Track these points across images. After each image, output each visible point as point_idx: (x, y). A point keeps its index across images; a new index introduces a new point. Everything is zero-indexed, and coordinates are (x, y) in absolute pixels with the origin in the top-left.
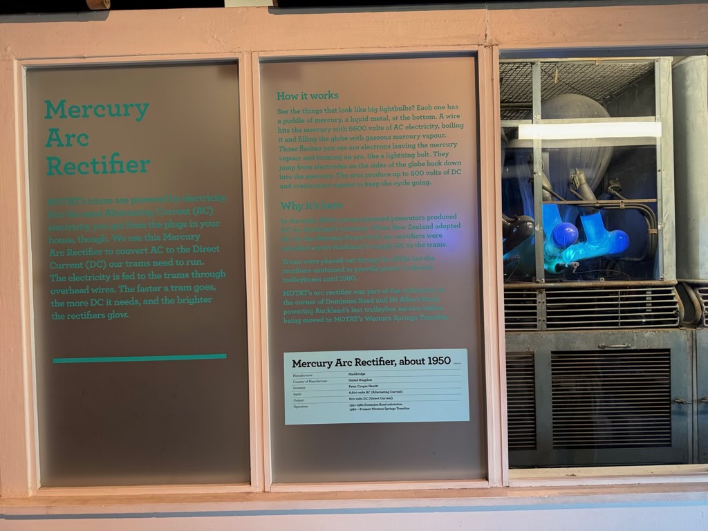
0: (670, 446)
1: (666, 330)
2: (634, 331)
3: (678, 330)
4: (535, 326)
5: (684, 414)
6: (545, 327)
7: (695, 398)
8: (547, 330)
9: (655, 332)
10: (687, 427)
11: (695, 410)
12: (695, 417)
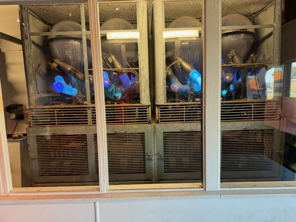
0: (145, 173)
1: (143, 125)
2: (129, 125)
3: (148, 124)
4: (87, 123)
5: (151, 160)
6: (92, 124)
7: (156, 153)
8: (92, 125)
9: (138, 125)
10: (152, 165)
11: (156, 158)
12: (156, 161)
